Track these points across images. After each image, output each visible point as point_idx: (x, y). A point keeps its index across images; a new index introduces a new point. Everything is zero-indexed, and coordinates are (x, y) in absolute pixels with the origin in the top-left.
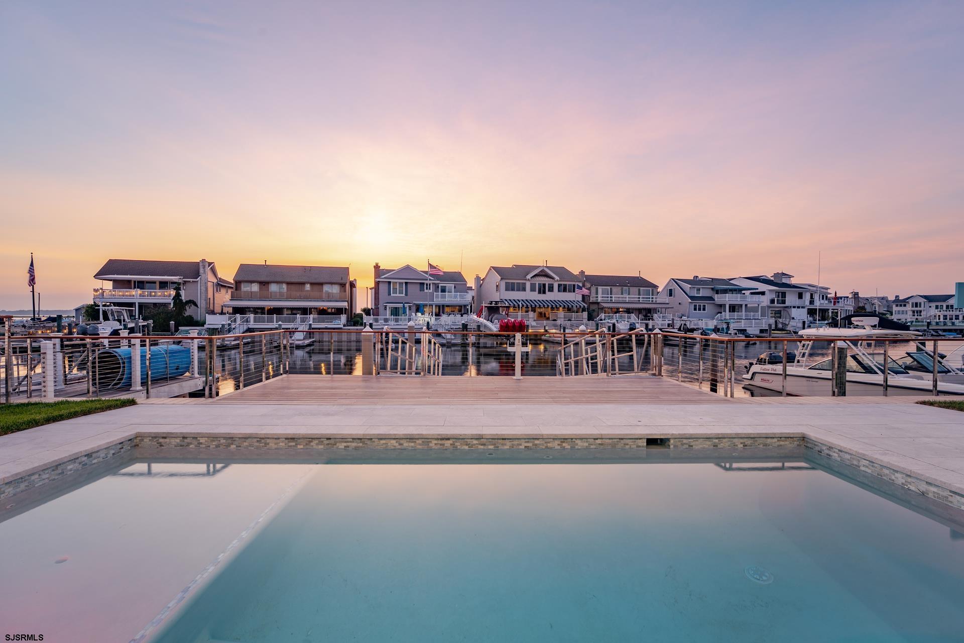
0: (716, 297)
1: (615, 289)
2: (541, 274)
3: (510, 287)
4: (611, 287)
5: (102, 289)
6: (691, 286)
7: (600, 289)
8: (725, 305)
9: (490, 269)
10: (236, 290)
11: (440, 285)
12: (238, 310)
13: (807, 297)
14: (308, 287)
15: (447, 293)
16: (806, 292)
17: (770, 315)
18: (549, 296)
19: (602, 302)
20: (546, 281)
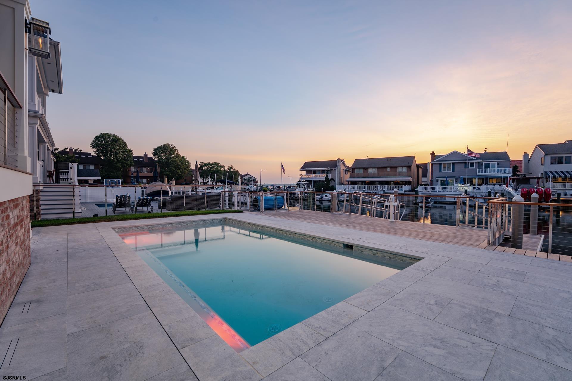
3: (555, 161)
5: (301, 175)
9: (536, 147)
10: (352, 173)
11: (484, 163)
12: (353, 183)
14: (388, 169)
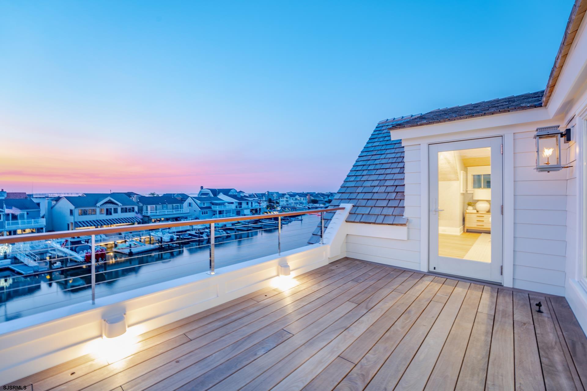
0: (212, 206)
1: (158, 206)
2: (108, 201)
4: (156, 205)
6: (200, 202)
7: (149, 207)
8: (216, 211)
13: (250, 204)
15: (19, 221)
16: (249, 202)
17: (236, 213)
18: (114, 216)
19: (150, 216)
20: (112, 206)
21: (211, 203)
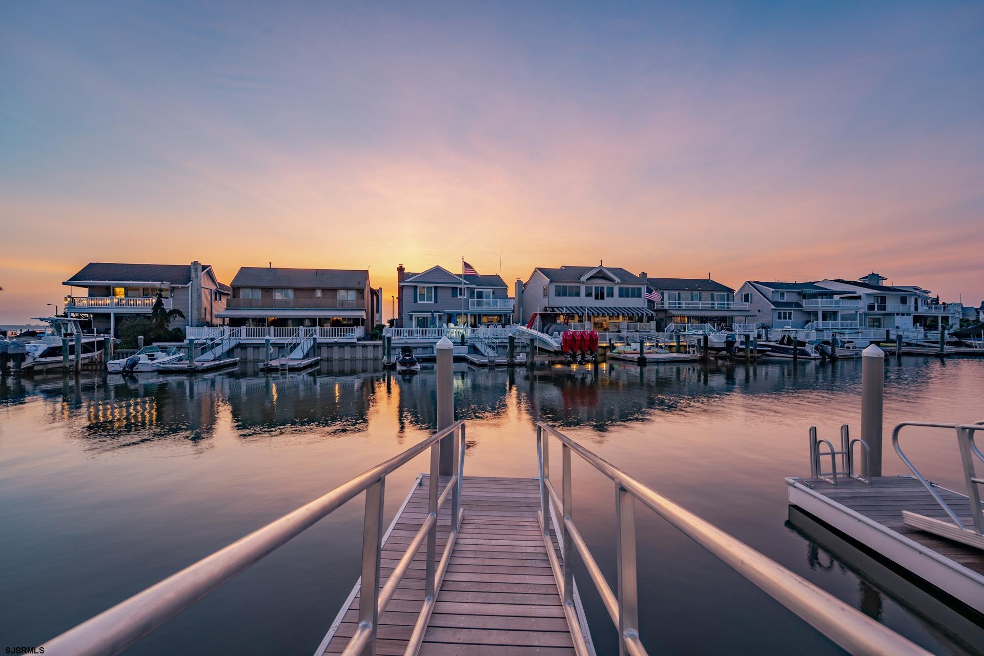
0: (804, 303)
1: (683, 294)
2: (598, 275)
3: (561, 292)
4: (680, 291)
5: (70, 297)
6: (773, 290)
7: (666, 293)
8: (816, 312)
9: (535, 271)
10: (234, 297)
11: (476, 290)
12: (236, 322)
14: (319, 294)
15: (484, 300)
16: (911, 295)
17: (868, 324)
18: (608, 302)
19: (670, 310)
20: (604, 284)
21: (799, 293)
